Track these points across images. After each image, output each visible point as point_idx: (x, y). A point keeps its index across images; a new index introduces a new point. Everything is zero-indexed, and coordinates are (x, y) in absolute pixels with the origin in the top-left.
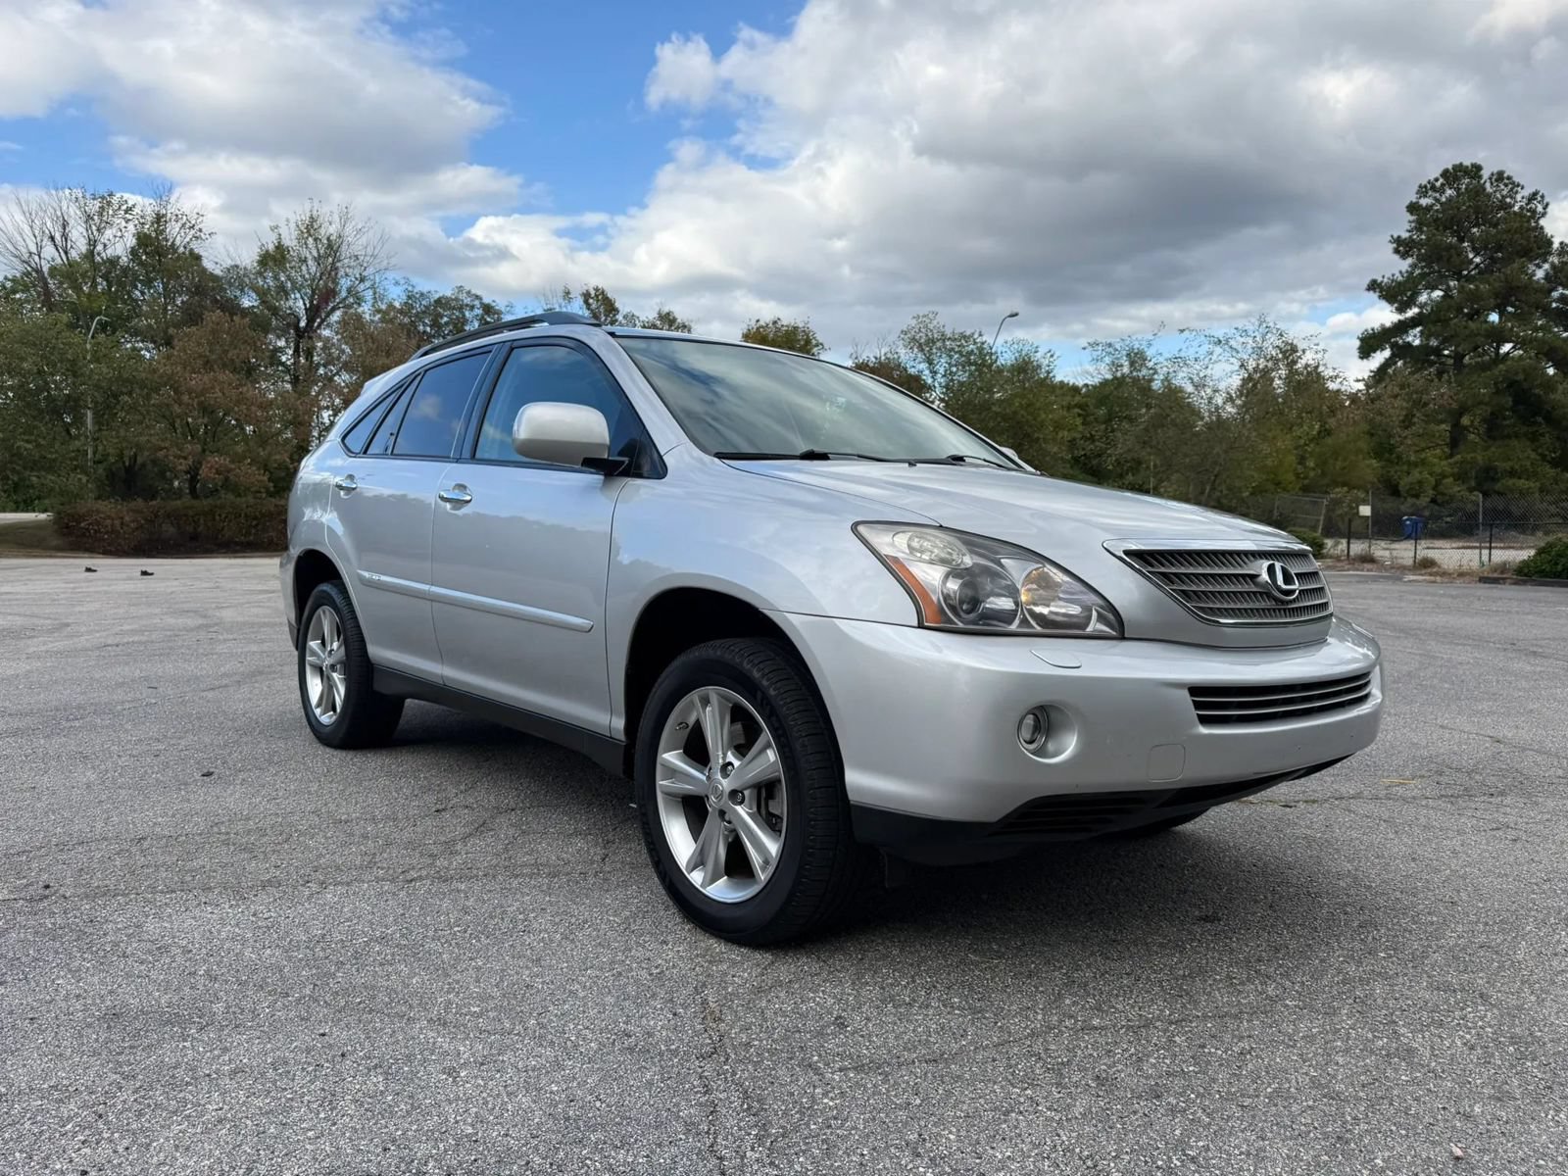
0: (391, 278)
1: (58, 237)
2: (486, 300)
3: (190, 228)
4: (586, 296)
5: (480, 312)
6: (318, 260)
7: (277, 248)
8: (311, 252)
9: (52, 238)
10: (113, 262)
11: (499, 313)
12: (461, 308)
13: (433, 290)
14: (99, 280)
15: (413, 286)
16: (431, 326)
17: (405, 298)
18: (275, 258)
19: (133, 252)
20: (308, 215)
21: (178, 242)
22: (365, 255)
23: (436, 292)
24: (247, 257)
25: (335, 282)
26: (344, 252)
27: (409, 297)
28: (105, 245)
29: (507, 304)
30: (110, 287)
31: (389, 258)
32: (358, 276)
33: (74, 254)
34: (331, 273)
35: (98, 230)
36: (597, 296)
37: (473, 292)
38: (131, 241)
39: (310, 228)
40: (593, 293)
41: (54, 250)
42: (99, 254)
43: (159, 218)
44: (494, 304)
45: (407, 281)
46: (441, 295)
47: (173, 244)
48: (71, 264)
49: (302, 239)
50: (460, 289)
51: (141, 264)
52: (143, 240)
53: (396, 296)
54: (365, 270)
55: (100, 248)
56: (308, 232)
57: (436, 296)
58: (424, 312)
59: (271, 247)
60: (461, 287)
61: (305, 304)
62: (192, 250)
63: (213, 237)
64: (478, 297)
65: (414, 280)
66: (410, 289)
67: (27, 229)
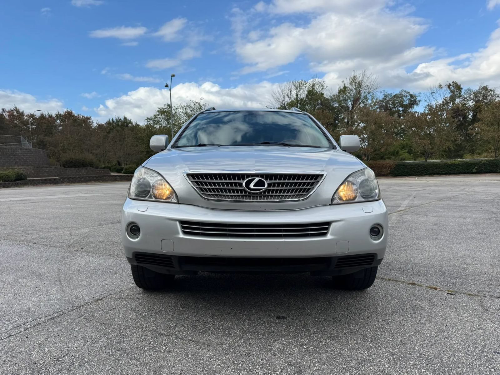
0: (379, 91)
1: (289, 95)
2: (411, 93)
3: (321, 86)
4: (449, 86)
5: (409, 97)
6: (356, 89)
7: (344, 87)
8: (353, 87)
9: (288, 96)
10: (302, 99)
11: (415, 97)
12: (402, 97)
13: (393, 92)
14: (299, 105)
15: (386, 93)
16: (392, 104)
17: (383, 96)
18: (343, 91)
19: (307, 96)
20: (353, 76)
21: (318, 91)
22: (370, 85)
23: (394, 93)
24: (336, 92)
25: (360, 95)
26: (363, 85)
27: (385, 96)
28: (300, 95)
29: (419, 93)
30: (301, 107)
31: (377, 85)
32: (368, 92)
33: (293, 99)
34: (359, 93)
35: (299, 91)
36: (453, 85)
37: (407, 91)
38: (306, 92)
39: (354, 80)
40: (452, 84)
41: (288, 98)
42: (299, 98)
43: (313, 85)
44: (414, 94)
45: (384, 91)
46: (396, 93)
47: (317, 91)
48: (292, 101)
49: (351, 84)
50: (402, 91)
51: (308, 99)
52: (309, 92)
53: (380, 97)
54: (370, 90)
55: (299, 96)
56: (353, 81)
57: (394, 94)
58: (389, 100)
59: (342, 88)
60: (403, 90)
61: (352, 103)
62: (321, 92)
63: (327, 87)
64: (408, 92)
65: (386, 90)
66: (385, 93)
67: (282, 94)
